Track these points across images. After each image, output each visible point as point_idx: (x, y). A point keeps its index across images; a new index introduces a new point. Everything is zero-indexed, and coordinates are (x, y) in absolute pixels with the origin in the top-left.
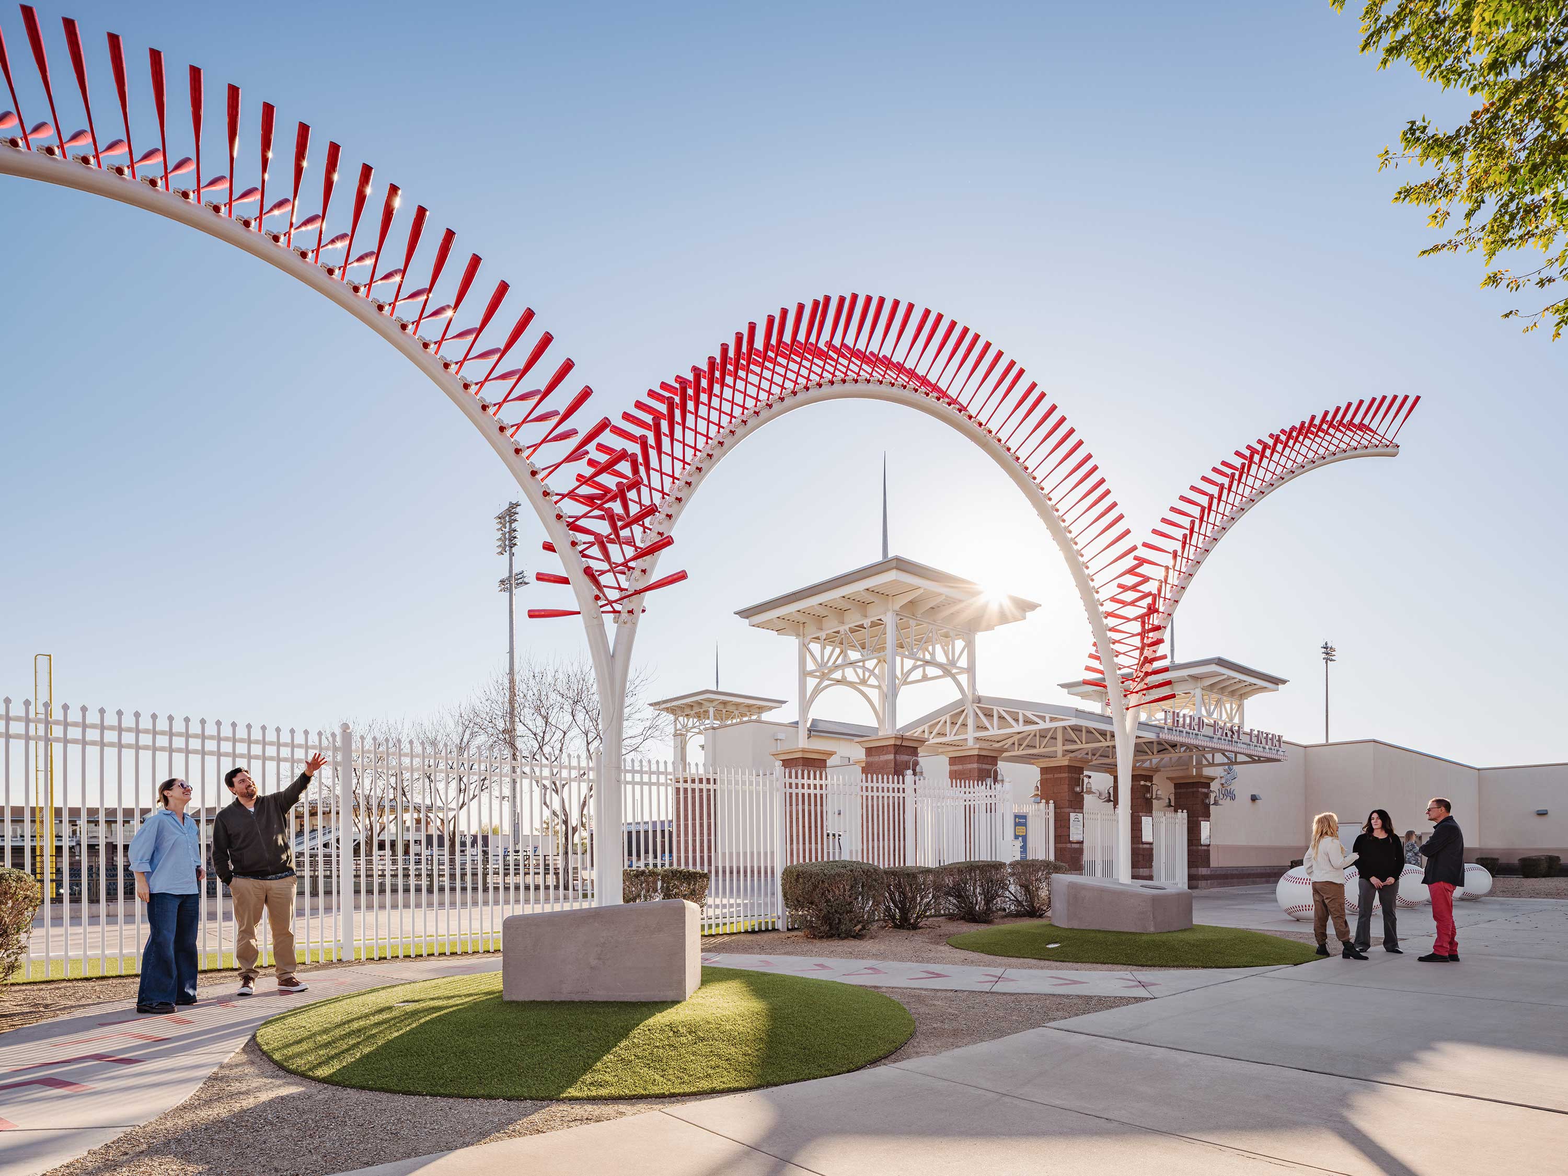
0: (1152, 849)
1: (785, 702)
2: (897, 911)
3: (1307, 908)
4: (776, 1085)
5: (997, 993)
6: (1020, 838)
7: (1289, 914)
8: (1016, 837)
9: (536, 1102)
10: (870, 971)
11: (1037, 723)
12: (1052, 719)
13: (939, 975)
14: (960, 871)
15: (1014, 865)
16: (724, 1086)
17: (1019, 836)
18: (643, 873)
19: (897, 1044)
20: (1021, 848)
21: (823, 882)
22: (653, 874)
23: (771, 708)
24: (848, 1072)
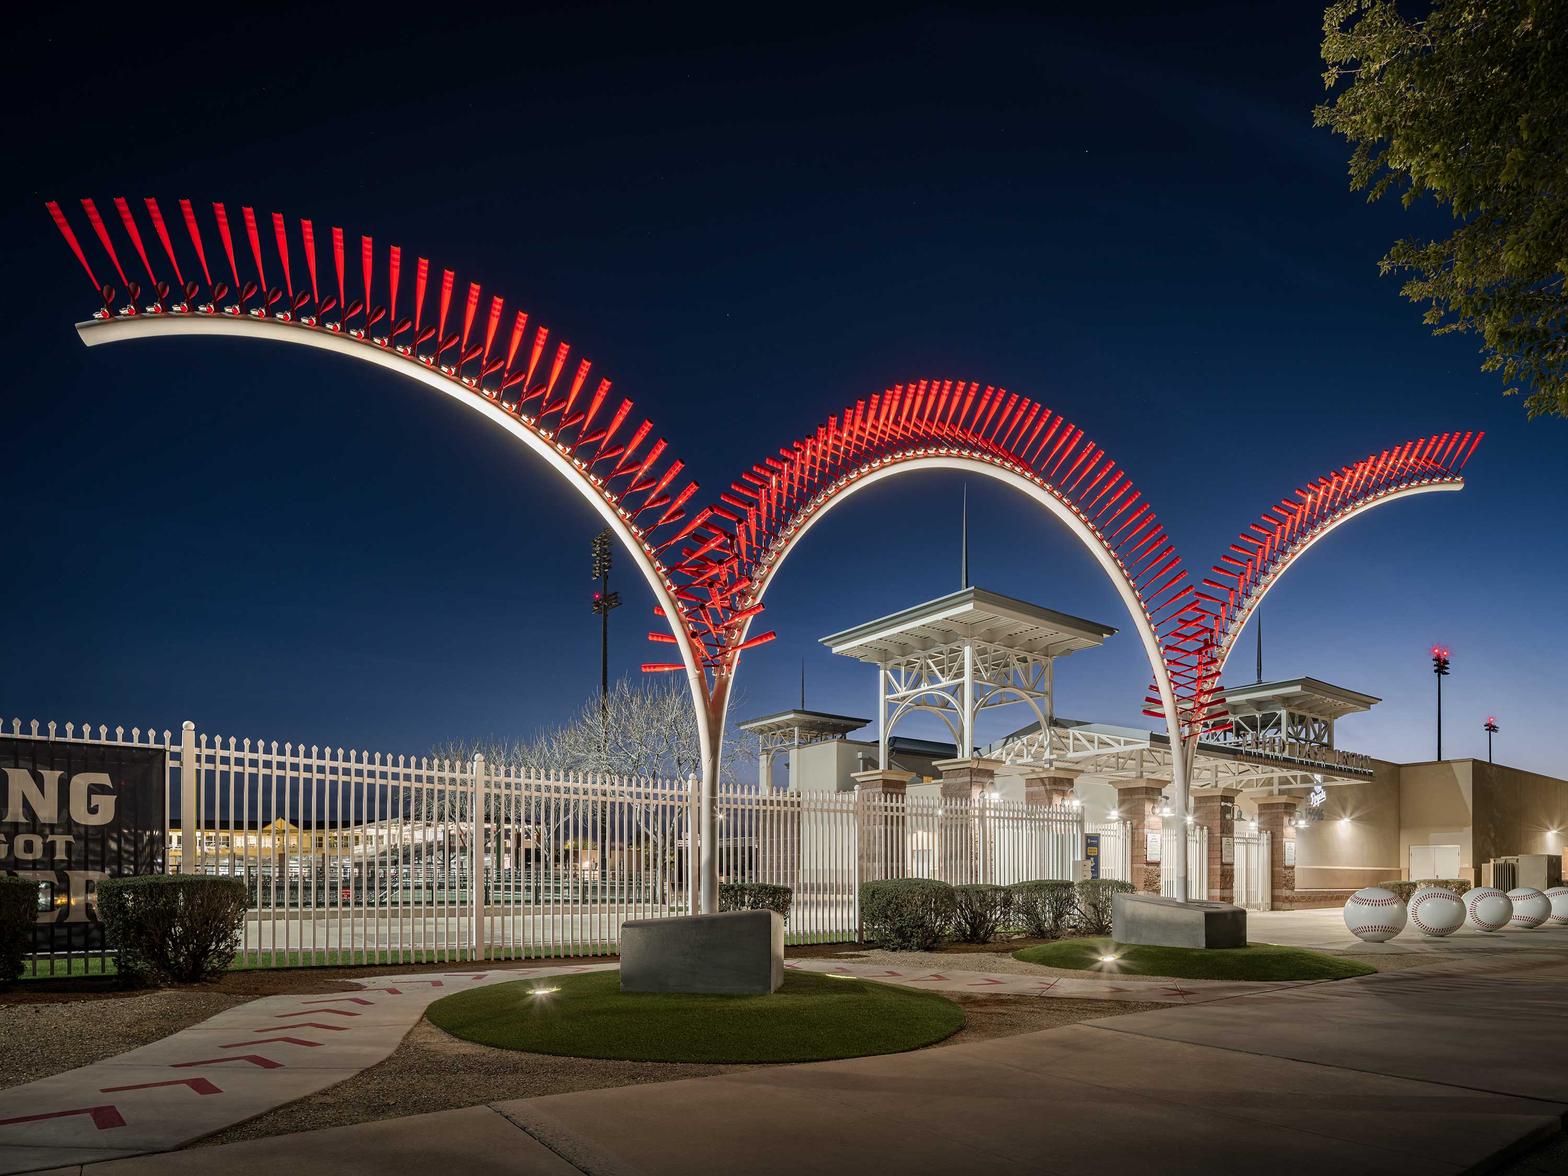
0: (1233, 870)
1: (869, 721)
2: (967, 926)
3: (1374, 929)
4: (843, 1059)
5: (1046, 997)
6: (1092, 859)
7: (1356, 934)
8: (1088, 857)
9: (655, 1064)
10: (935, 978)
12: (1126, 743)
13: (996, 982)
14: (1029, 890)
15: (1082, 885)
16: (802, 1057)
17: (1091, 856)
18: (733, 888)
19: (947, 1033)
20: (1092, 867)
21: (897, 898)
22: (742, 889)
23: (854, 728)
24: (903, 1051)
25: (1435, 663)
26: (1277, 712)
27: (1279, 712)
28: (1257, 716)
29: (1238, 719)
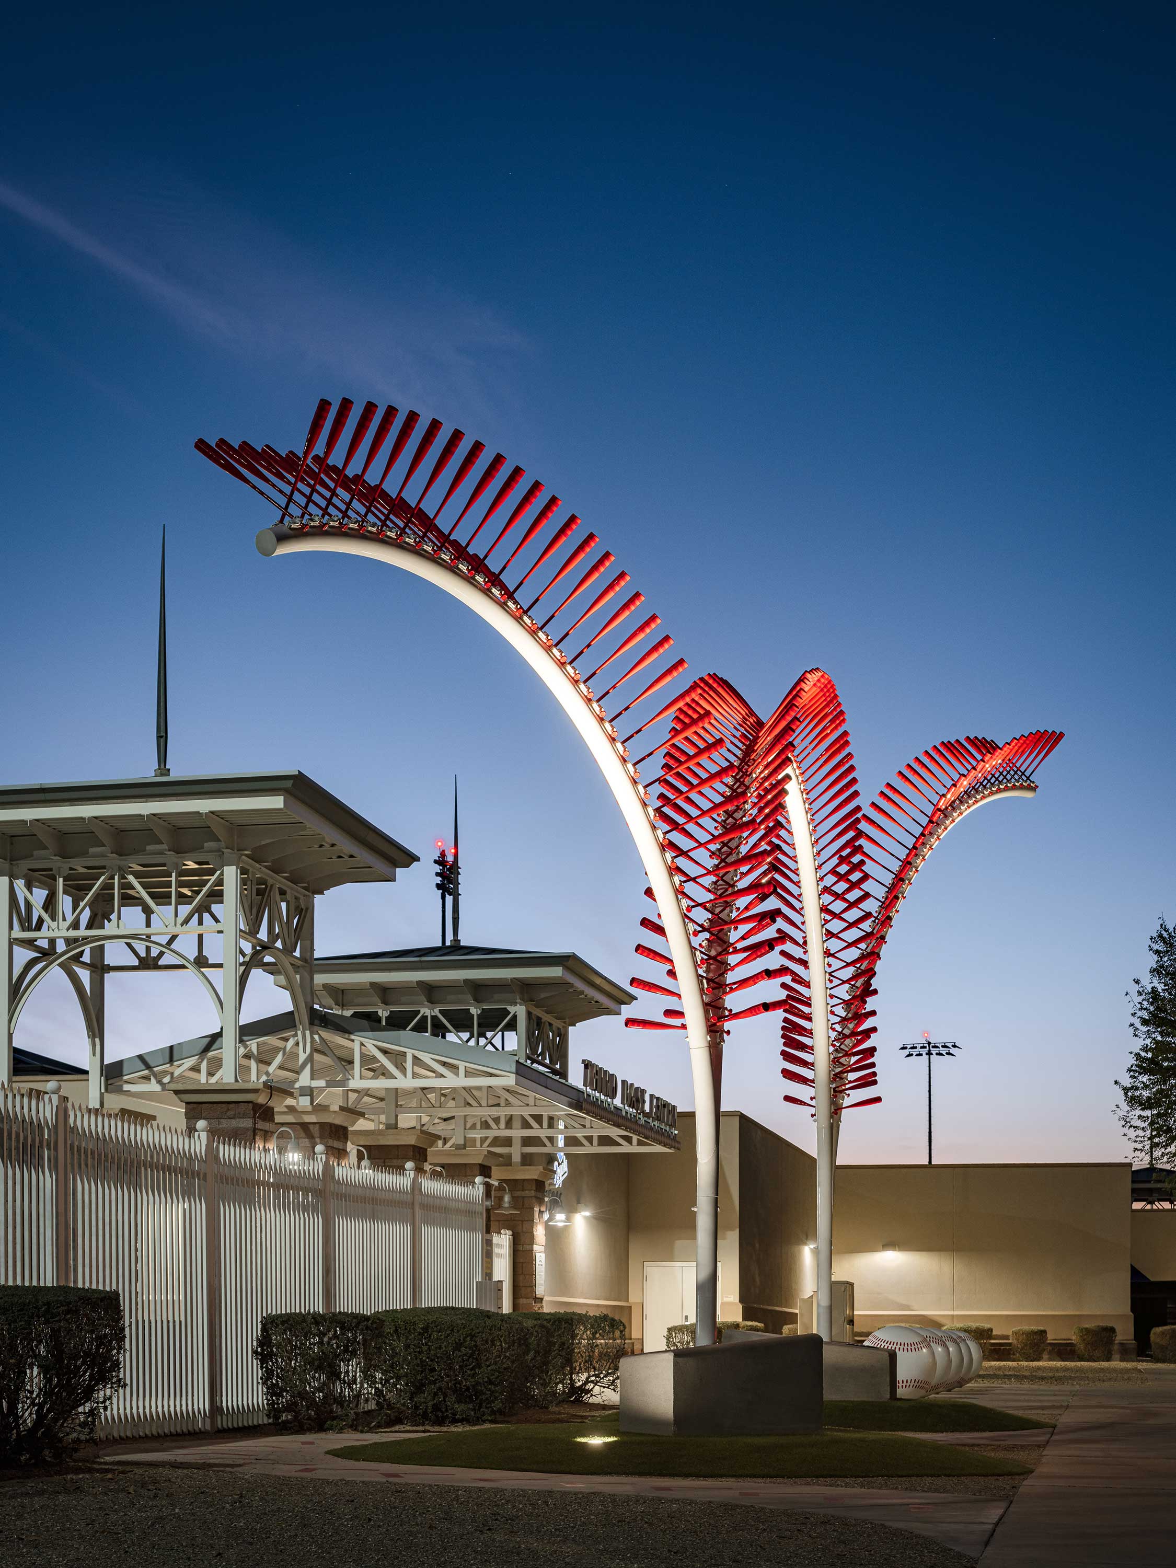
11: (442, 1076)
12: (468, 1074)
25: (438, 868)
26: (510, 1008)
27: (512, 1009)
28: (474, 1011)
29: (436, 1012)
